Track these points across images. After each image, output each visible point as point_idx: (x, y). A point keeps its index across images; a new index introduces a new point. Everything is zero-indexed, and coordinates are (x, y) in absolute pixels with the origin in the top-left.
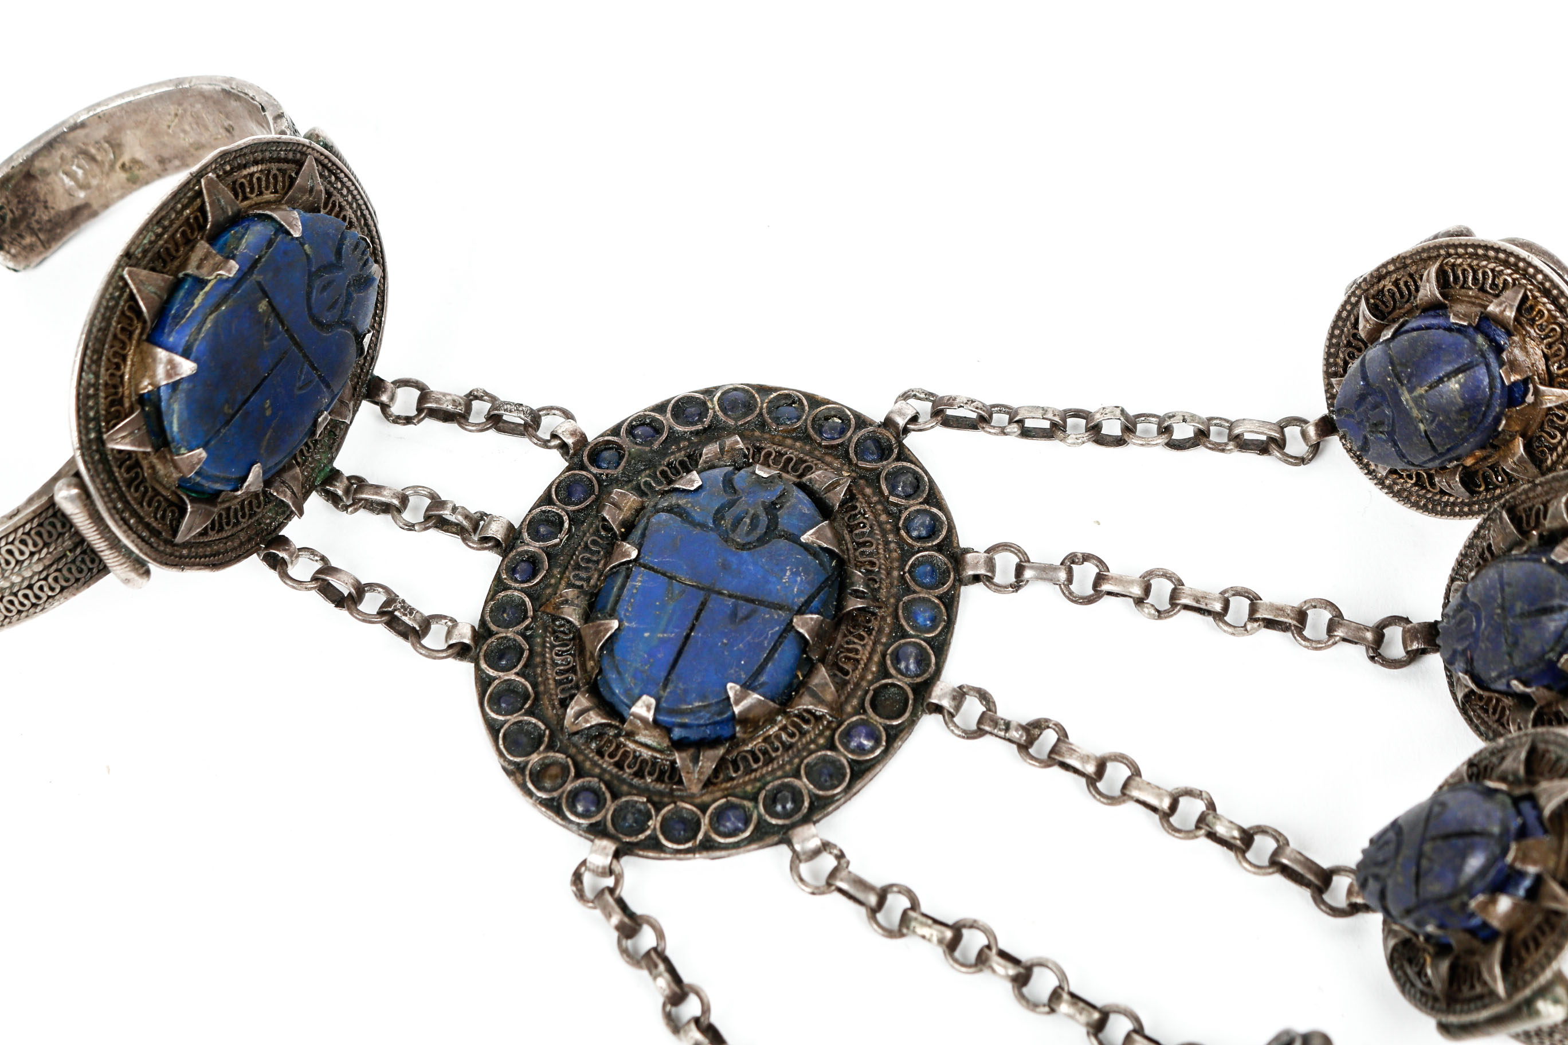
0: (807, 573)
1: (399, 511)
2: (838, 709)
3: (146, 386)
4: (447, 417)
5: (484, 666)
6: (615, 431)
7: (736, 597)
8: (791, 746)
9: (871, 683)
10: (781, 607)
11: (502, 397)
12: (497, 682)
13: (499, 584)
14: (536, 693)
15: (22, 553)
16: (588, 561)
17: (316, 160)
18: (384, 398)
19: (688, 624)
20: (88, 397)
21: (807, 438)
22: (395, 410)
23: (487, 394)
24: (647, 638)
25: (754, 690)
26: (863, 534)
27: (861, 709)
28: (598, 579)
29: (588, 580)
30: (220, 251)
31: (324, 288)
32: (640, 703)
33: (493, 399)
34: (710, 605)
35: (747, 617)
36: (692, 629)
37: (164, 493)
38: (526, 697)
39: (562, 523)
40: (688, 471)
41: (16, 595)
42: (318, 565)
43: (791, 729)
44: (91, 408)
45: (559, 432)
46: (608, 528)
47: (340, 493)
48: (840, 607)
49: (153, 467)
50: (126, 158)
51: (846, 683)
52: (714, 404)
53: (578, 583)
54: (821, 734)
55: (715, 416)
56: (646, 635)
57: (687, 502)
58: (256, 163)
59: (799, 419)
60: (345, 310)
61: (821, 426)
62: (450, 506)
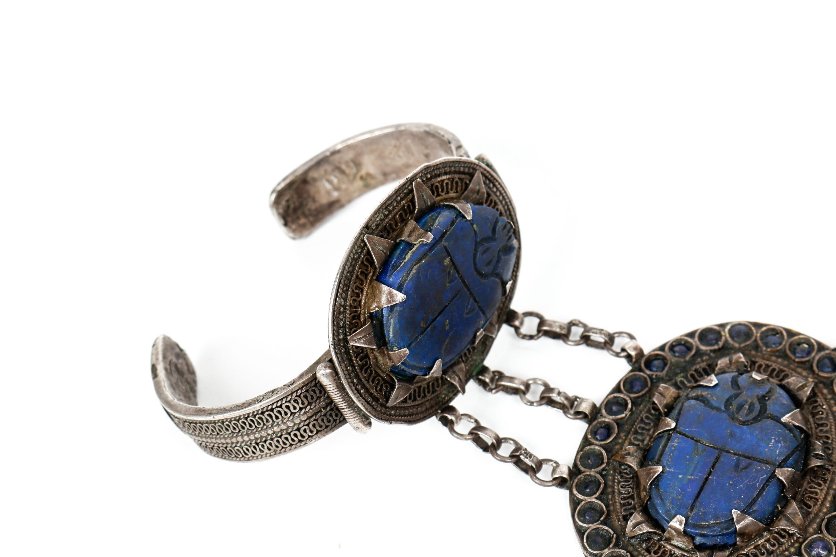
0: (785, 442)
1: (524, 393)
2: (803, 530)
3: (374, 307)
4: (555, 336)
5: (575, 492)
6: (662, 348)
7: (739, 455)
8: (773, 552)
9: (826, 514)
10: (768, 463)
11: (590, 325)
12: (583, 503)
13: (586, 442)
14: (608, 511)
15: (295, 408)
16: (643, 429)
17: (482, 173)
18: (517, 323)
19: (707, 471)
20: (340, 313)
21: (785, 356)
22: (524, 330)
23: (581, 323)
24: (681, 478)
25: (749, 514)
26: (821, 418)
27: (819, 530)
28: (649, 441)
29: (643, 441)
30: (422, 227)
31: (484, 252)
32: (675, 520)
33: (585, 326)
34: (722, 459)
35: (745, 468)
36: (710, 474)
37: (382, 375)
38: (602, 513)
39: (627, 404)
40: (708, 375)
41: (289, 434)
42: (473, 425)
43: (773, 541)
44: (341, 320)
45: (627, 347)
46: (656, 409)
47: (487, 380)
48: (806, 464)
49: (376, 358)
50: (363, 172)
51: (809, 513)
52: (726, 333)
53: (637, 443)
54: (792, 545)
55: (726, 341)
56: (680, 476)
57: (708, 394)
58: (446, 173)
59: (780, 344)
60: (496, 267)
61: (795, 349)
62: (556, 391)
